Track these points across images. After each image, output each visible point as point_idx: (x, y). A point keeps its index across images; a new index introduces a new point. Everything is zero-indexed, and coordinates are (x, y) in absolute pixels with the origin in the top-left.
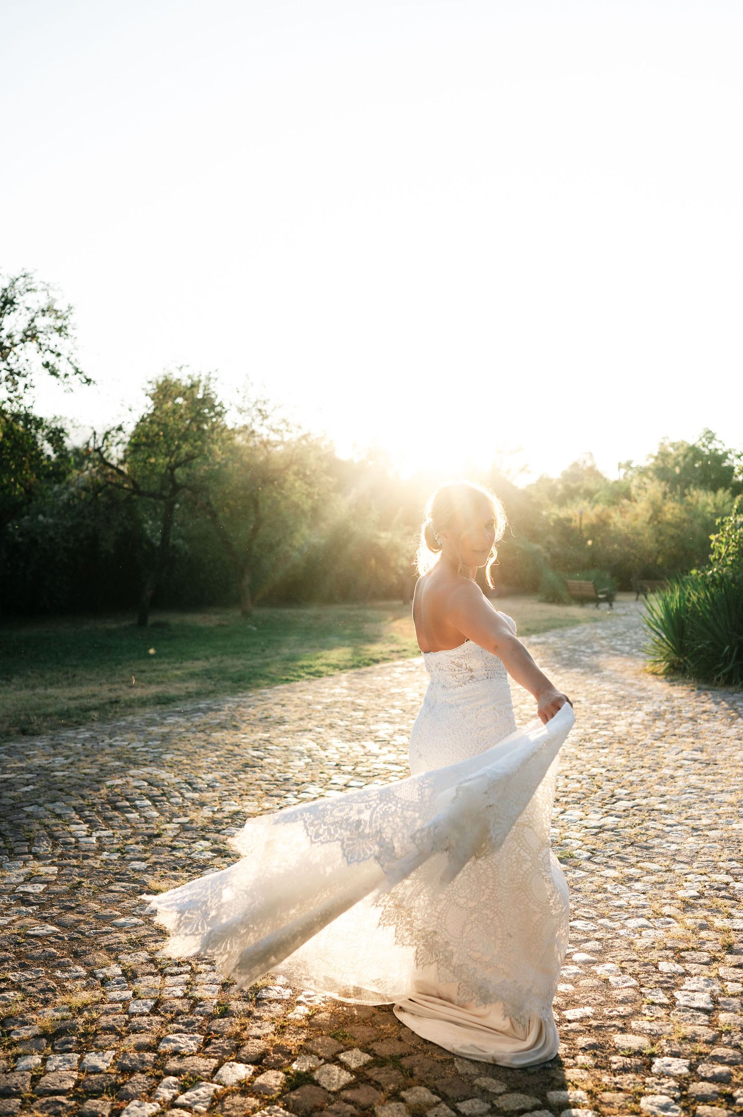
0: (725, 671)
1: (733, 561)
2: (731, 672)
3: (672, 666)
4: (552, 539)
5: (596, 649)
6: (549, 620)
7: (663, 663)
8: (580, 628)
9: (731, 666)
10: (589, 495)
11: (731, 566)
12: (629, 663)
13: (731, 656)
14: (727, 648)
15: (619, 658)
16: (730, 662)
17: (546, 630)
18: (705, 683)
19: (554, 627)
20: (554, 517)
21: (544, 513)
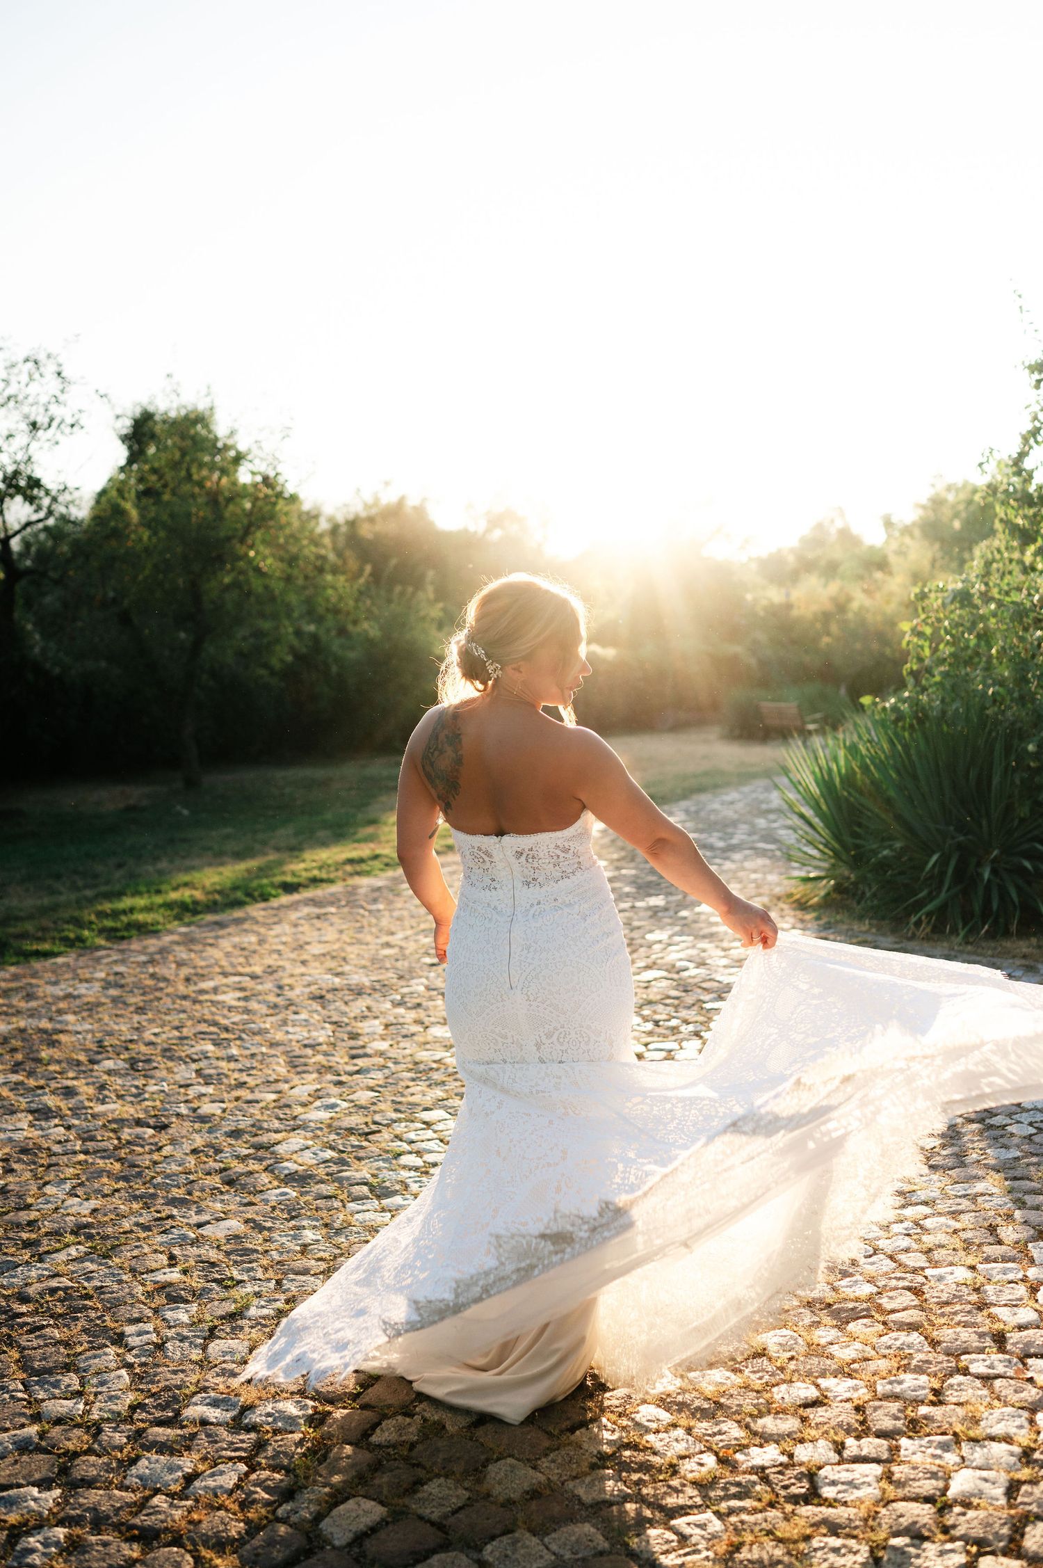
0: (929, 907)
1: (946, 675)
2: (943, 909)
3: (838, 888)
4: (762, 637)
5: (734, 841)
6: (706, 774)
7: (824, 882)
8: (746, 789)
9: (943, 895)
10: (831, 570)
11: (940, 684)
12: (772, 878)
13: (943, 874)
14: (935, 858)
15: (760, 862)
16: (939, 888)
17: (685, 796)
18: (894, 931)
19: (701, 789)
20: (764, 602)
21: (749, 597)
